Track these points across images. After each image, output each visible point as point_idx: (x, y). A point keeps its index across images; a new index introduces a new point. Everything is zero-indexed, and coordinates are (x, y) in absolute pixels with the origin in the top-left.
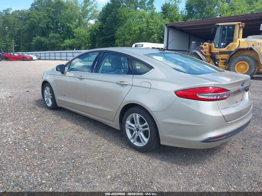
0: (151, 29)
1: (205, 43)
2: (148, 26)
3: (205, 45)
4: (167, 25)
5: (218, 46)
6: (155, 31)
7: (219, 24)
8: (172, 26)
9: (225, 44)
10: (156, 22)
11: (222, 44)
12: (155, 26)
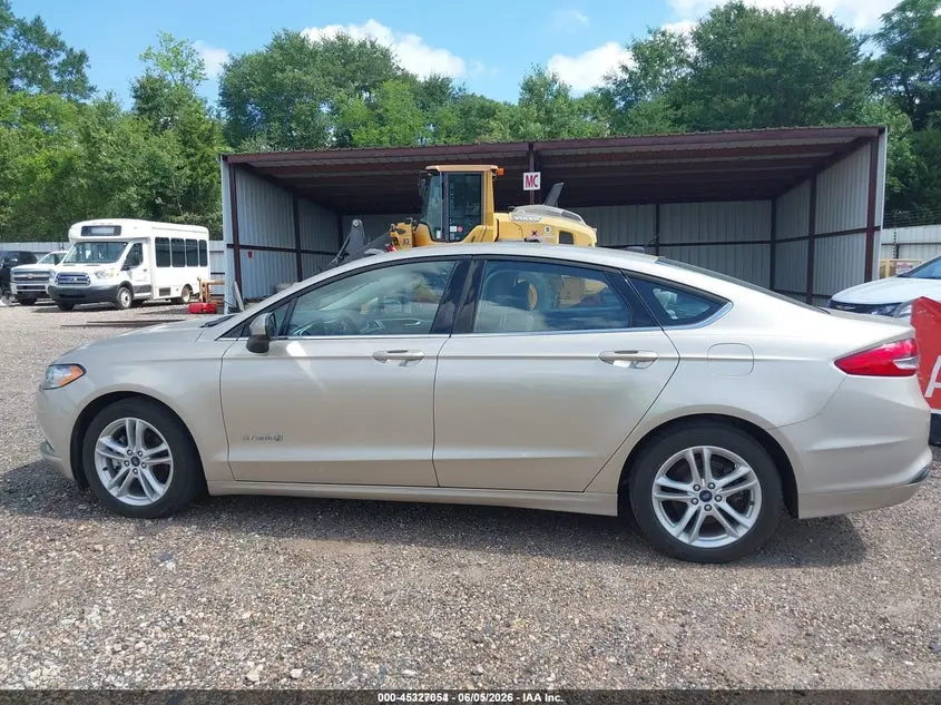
0: (111, 170)
1: (401, 225)
2: (93, 157)
3: (401, 232)
4: (230, 161)
5: (443, 236)
6: (126, 175)
7: (437, 167)
8: (245, 164)
9: (460, 229)
10: (127, 141)
11: (453, 229)
12: (125, 156)
